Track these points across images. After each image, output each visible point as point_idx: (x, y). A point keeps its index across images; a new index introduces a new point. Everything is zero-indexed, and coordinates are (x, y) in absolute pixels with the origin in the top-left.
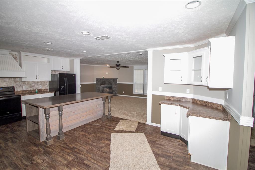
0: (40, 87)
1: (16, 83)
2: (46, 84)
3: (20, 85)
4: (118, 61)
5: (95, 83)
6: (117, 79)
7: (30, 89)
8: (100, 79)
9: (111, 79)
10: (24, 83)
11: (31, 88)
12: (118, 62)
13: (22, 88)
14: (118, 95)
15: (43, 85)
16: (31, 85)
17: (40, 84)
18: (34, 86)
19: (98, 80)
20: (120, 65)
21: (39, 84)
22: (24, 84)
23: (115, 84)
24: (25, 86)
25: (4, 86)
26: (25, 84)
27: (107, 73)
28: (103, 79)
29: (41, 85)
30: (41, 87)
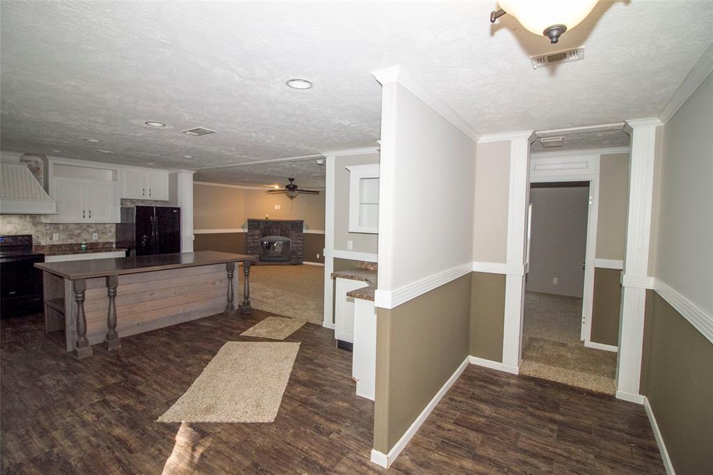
0: (94, 238)
1: (36, 226)
2: (108, 231)
3: (47, 233)
4: (292, 177)
5: (246, 231)
6: (302, 222)
7: (70, 241)
8: (259, 222)
9: (288, 222)
10: (54, 228)
11: (72, 239)
12: (291, 180)
13: (51, 239)
14: (304, 263)
15: (103, 233)
16: (71, 233)
17: (94, 230)
18: (79, 234)
19: (253, 224)
20: (295, 187)
21: (91, 230)
22: (56, 230)
23: (297, 234)
24: (57, 234)
25: (8, 233)
26: (58, 229)
27: (277, 207)
28: (267, 222)
29: (96, 234)
30: (97, 238)
